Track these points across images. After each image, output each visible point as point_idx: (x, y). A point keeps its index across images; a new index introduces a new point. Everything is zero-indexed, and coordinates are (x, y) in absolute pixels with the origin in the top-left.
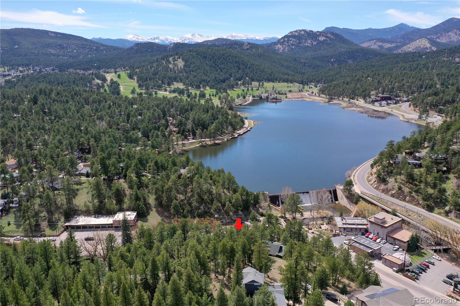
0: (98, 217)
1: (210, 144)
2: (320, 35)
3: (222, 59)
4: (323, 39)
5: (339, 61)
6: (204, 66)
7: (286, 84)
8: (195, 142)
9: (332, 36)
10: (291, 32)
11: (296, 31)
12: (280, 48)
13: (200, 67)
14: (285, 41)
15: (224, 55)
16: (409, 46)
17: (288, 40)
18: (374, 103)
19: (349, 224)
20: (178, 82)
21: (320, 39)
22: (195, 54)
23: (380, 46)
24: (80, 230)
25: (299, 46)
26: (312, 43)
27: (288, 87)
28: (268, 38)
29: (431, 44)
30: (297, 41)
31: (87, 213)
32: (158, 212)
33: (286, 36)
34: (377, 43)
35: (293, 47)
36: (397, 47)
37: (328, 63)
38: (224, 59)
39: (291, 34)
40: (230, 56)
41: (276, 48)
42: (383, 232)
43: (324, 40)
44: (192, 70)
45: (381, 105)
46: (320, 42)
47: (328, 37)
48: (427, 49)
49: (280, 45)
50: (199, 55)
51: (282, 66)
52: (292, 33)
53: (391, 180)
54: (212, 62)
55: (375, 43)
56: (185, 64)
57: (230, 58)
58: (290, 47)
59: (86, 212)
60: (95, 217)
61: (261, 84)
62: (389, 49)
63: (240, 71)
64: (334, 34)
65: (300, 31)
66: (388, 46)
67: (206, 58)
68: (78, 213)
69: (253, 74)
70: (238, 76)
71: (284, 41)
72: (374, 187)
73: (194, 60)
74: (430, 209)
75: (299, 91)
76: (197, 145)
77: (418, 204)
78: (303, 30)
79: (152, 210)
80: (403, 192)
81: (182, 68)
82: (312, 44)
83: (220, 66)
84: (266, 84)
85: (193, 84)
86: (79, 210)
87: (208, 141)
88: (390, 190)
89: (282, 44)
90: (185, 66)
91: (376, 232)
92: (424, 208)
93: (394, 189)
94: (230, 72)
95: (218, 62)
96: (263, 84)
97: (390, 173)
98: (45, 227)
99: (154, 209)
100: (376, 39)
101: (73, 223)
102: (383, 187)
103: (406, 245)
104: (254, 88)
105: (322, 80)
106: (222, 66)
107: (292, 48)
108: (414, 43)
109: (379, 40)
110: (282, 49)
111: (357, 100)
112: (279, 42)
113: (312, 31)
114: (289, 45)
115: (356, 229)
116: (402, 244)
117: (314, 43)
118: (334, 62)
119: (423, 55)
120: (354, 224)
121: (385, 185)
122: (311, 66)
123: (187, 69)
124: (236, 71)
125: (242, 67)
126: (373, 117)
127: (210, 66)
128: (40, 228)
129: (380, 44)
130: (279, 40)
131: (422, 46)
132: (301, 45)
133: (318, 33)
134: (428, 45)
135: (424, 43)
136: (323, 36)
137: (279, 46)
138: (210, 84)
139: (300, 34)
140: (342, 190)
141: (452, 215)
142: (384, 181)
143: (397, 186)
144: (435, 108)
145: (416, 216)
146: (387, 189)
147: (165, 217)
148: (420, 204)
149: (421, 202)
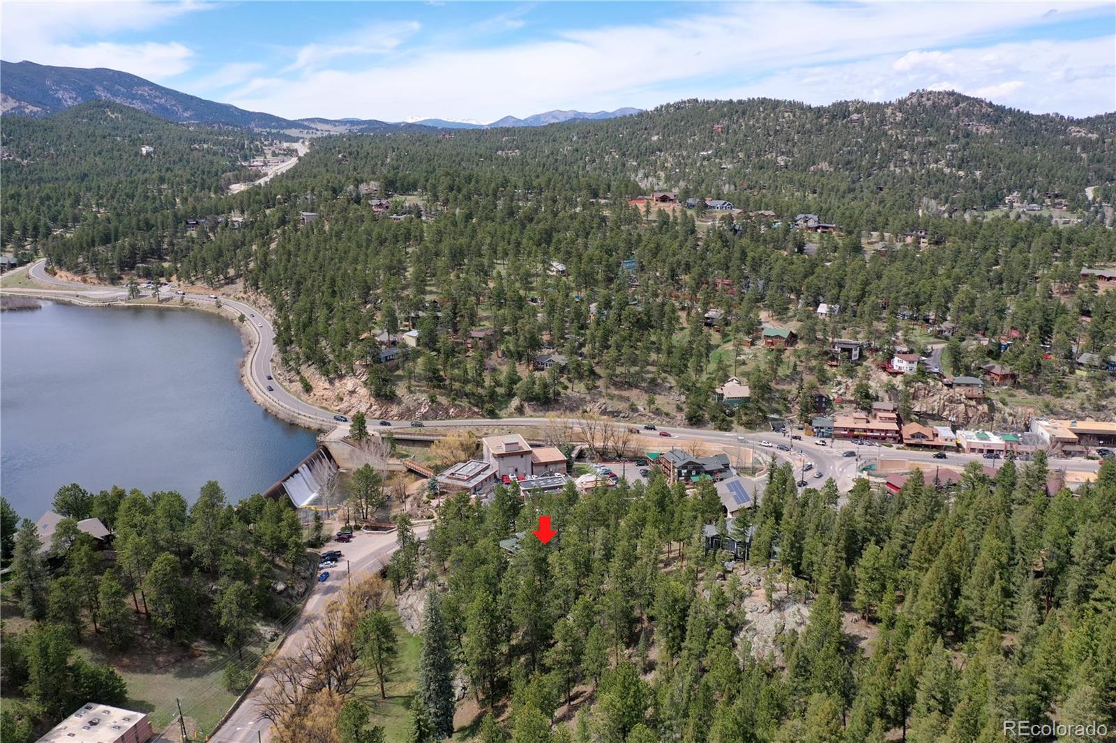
42: (524, 464)
53: (401, 391)
74: (493, 414)
77: (473, 415)
80: (439, 404)
88: (415, 409)
92: (484, 417)
93: (421, 404)
97: (389, 381)
99: (116, 670)
102: (395, 409)
103: (565, 465)
115: (486, 479)
116: (561, 466)
120: (479, 474)
121: (399, 404)
140: (345, 440)
141: (527, 410)
142: (391, 398)
143: (423, 398)
144: (132, 268)
145: (496, 431)
146: (408, 410)
147: (173, 665)
148: (477, 413)
149: (476, 409)
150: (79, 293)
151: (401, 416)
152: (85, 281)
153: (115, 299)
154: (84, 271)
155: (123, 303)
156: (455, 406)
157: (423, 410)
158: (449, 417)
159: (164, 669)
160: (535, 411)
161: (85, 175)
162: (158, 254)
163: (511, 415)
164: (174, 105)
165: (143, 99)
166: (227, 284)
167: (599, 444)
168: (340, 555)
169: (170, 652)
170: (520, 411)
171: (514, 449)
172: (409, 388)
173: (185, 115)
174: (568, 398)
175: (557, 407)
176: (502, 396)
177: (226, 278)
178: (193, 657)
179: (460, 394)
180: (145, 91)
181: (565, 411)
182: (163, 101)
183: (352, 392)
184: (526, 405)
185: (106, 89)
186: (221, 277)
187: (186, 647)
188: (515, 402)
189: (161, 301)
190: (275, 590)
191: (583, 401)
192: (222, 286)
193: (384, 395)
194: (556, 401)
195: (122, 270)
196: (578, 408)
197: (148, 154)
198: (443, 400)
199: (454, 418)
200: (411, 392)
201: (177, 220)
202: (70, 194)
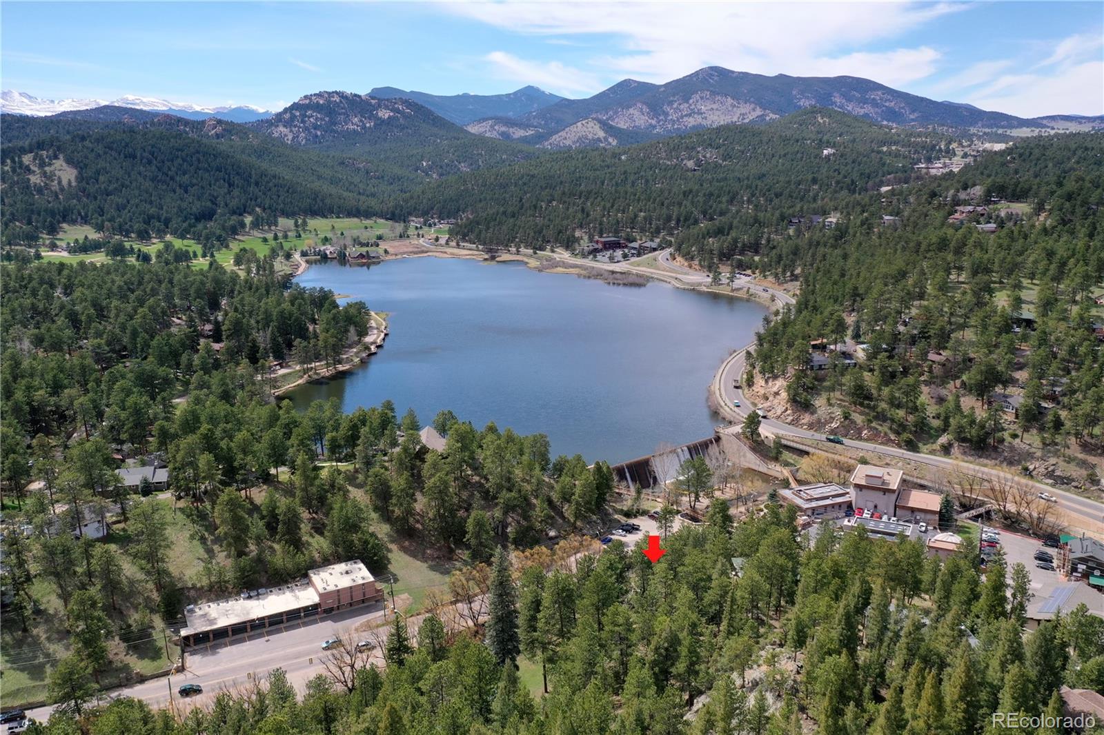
0: (258, 595)
1: (327, 374)
2: (379, 106)
3: (179, 161)
4: (387, 116)
5: (441, 167)
6: (136, 180)
7: (356, 220)
8: (289, 374)
9: (407, 108)
10: (306, 97)
11: (320, 95)
12: (286, 135)
13: (127, 183)
14: (296, 116)
15: (182, 151)
16: (563, 134)
17: (304, 116)
18: (595, 256)
19: (817, 499)
20: (74, 222)
21: (380, 114)
22: (100, 149)
23: (503, 134)
24: (227, 640)
25: (333, 131)
26: (364, 124)
27: (366, 228)
28: (225, 108)
29: (606, 132)
30: (327, 119)
31: (219, 591)
32: (404, 549)
33: (295, 106)
34: (496, 127)
35: (319, 133)
36: (540, 138)
37: (416, 171)
38: (184, 160)
39: (307, 101)
40: (198, 152)
41: (276, 135)
42: (886, 502)
43: (389, 117)
44: (106, 190)
45: (612, 259)
46: (380, 123)
47: (398, 111)
48: (601, 141)
49: (285, 126)
50: (111, 149)
51: (320, 177)
52: (310, 99)
53: (819, 402)
54: (154, 167)
55: (492, 127)
56: (80, 173)
57: (201, 158)
58: (310, 132)
59: (210, 590)
60: (250, 597)
61: (300, 221)
62: (524, 140)
63: (236, 192)
64: (410, 104)
65: (329, 93)
66: (519, 133)
67: (134, 157)
68: (188, 598)
69: (271, 199)
70: (234, 203)
71: (293, 117)
72: (788, 421)
73: (102, 164)
74: (912, 446)
75: (401, 237)
76: (300, 381)
77: (888, 442)
78: (336, 92)
79: (389, 551)
80: (853, 422)
81: (74, 184)
82: (364, 127)
83: (178, 179)
84: (313, 223)
85: (127, 227)
86: (189, 589)
87: (323, 370)
88: (827, 422)
89: (289, 124)
90: (80, 178)
91: (871, 505)
92: (900, 447)
93: (833, 418)
94: (210, 194)
95: (170, 169)
96: (305, 223)
97: (812, 390)
98: (122, 656)
99: (393, 547)
100: (492, 119)
101: (195, 626)
102: (806, 418)
103: (937, 517)
104: (289, 234)
105: (432, 209)
106: (185, 179)
107: (317, 136)
108: (573, 128)
109: (499, 120)
110: (290, 137)
111: (553, 251)
112: (280, 121)
113: (359, 96)
114: (306, 129)
115: (833, 506)
116: (929, 516)
117: (368, 125)
118: (431, 168)
119: (620, 154)
120: (827, 498)
121: (812, 413)
122: (383, 177)
123: (92, 189)
124: (226, 190)
125: (237, 180)
126: (619, 284)
127: (153, 179)
128: (111, 662)
129: (504, 129)
130: (279, 115)
131: (590, 136)
132: (338, 128)
133: (373, 102)
134: (601, 134)
135: (590, 129)
136: (387, 108)
137: (281, 129)
138: (173, 224)
139: (330, 102)
140: (737, 436)
141: (955, 450)
142: (807, 407)
143: (838, 412)
144: (728, 259)
145: (900, 464)
146: (819, 421)
147: (433, 559)
148: (893, 441)
149: (893, 437)
150: (679, 276)
151: (811, 426)
152: (690, 267)
153: (700, 284)
154: (692, 259)
155: (705, 289)
156: (871, 428)
157: (834, 425)
158: (860, 438)
159: (424, 559)
160: (964, 453)
161: (764, 175)
162: (755, 248)
163: (932, 452)
164: (903, 108)
165: (874, 103)
166: (792, 280)
167: (1011, 507)
168: (637, 529)
169: (439, 549)
170: (946, 450)
171: (877, 483)
172: (828, 400)
173: (912, 117)
174: (1012, 448)
175: (993, 455)
176: (937, 430)
177: (792, 275)
178: (450, 559)
179: (882, 417)
180: (877, 95)
181: (1002, 462)
182: (892, 104)
183: (777, 394)
184: (956, 445)
185: (844, 96)
186: (788, 274)
187: (451, 551)
188: (943, 439)
189: (733, 290)
190: (547, 534)
191: (1030, 456)
192: (786, 282)
193: (801, 403)
194: (995, 448)
195: (721, 260)
196: (1019, 462)
197: (828, 157)
198: (858, 419)
199: (867, 440)
200: (830, 405)
201: (782, 218)
202: (729, 192)
